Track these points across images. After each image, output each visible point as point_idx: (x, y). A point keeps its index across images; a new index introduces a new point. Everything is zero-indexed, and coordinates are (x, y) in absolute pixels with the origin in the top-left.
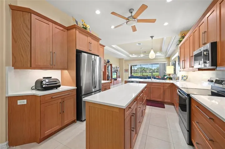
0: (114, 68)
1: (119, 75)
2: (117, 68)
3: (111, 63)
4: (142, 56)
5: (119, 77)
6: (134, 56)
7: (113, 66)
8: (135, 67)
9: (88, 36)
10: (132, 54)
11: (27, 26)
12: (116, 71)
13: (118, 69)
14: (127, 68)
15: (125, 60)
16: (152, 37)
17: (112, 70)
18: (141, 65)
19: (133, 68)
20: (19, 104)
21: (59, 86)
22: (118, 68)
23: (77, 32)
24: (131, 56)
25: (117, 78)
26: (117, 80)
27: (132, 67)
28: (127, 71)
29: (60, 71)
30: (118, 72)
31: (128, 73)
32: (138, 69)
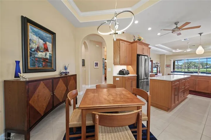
0: (155, 64)
1: (159, 70)
2: (157, 64)
3: (152, 60)
4: (189, 50)
5: (159, 72)
6: (178, 51)
7: (154, 62)
8: (179, 62)
9: (142, 45)
10: (175, 49)
11: (118, 46)
12: (157, 67)
13: (159, 65)
14: (168, 64)
15: (166, 56)
16: (200, 34)
17: (153, 66)
18: (188, 60)
19: (176, 64)
20: (117, 79)
21: (129, 74)
22: (159, 63)
23: (138, 44)
24: (174, 51)
25: (157, 73)
26: (157, 74)
27: (176, 62)
28: (168, 66)
29: (126, 66)
30: (158, 68)
31: (169, 69)
32: (183, 64)
